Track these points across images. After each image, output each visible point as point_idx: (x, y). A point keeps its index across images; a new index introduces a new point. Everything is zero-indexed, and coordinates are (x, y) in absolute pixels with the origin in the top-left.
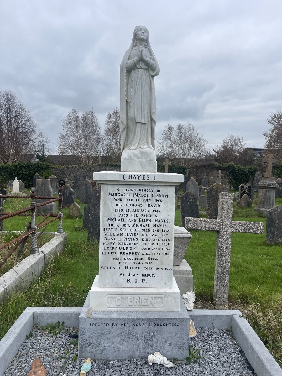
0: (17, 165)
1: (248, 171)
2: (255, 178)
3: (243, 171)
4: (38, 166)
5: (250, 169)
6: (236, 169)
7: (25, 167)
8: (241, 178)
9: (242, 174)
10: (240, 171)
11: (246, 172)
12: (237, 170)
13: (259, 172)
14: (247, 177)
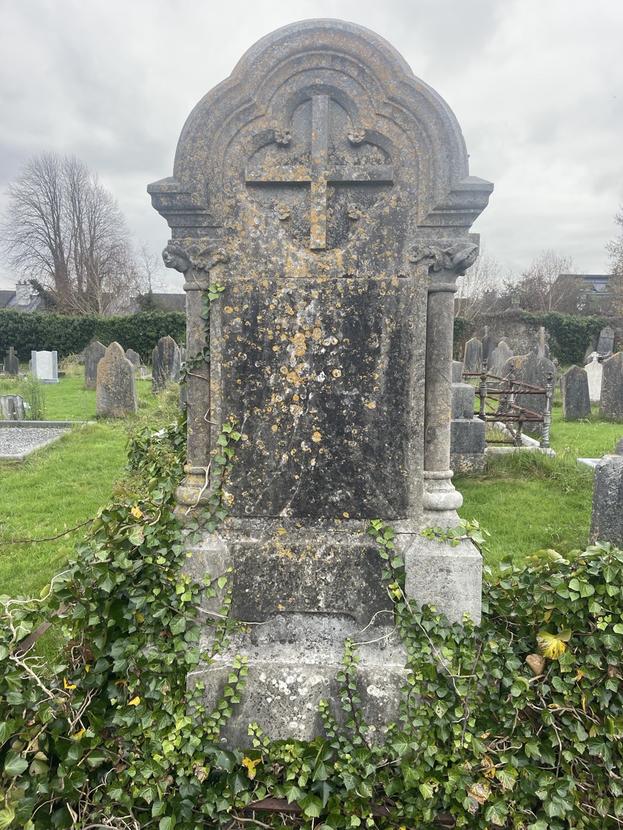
0: (132, 319)
1: (588, 326)
2: (601, 340)
3: (576, 326)
4: (175, 320)
5: (592, 322)
6: (564, 323)
7: (148, 322)
8: (573, 341)
9: (575, 331)
10: (572, 327)
11: (583, 328)
12: (567, 325)
13: (608, 328)
14: (585, 338)
